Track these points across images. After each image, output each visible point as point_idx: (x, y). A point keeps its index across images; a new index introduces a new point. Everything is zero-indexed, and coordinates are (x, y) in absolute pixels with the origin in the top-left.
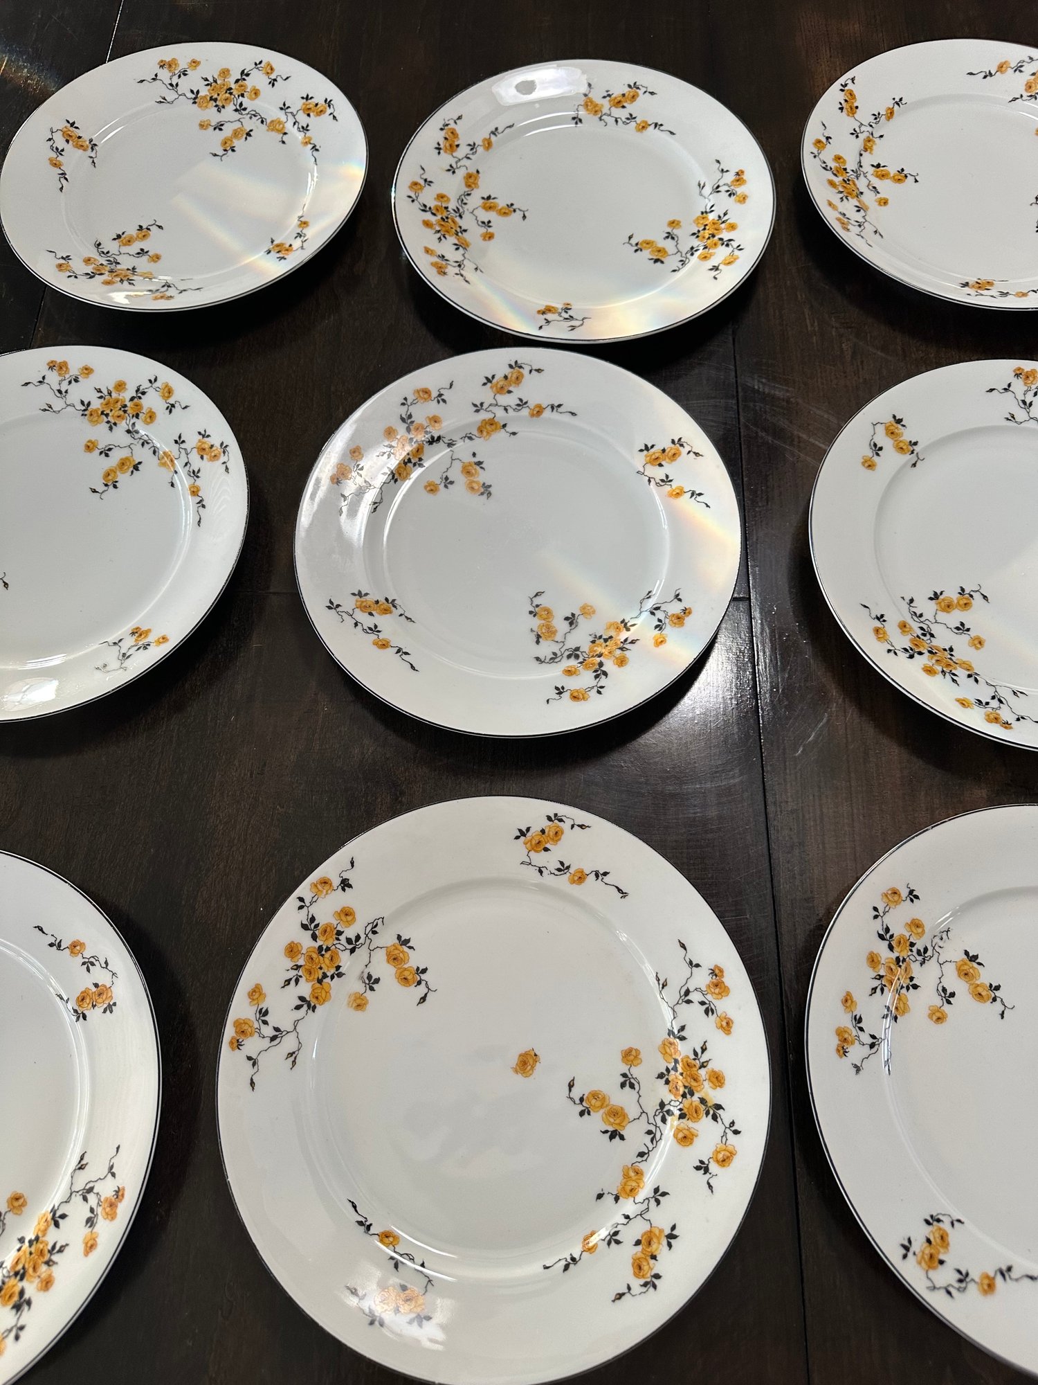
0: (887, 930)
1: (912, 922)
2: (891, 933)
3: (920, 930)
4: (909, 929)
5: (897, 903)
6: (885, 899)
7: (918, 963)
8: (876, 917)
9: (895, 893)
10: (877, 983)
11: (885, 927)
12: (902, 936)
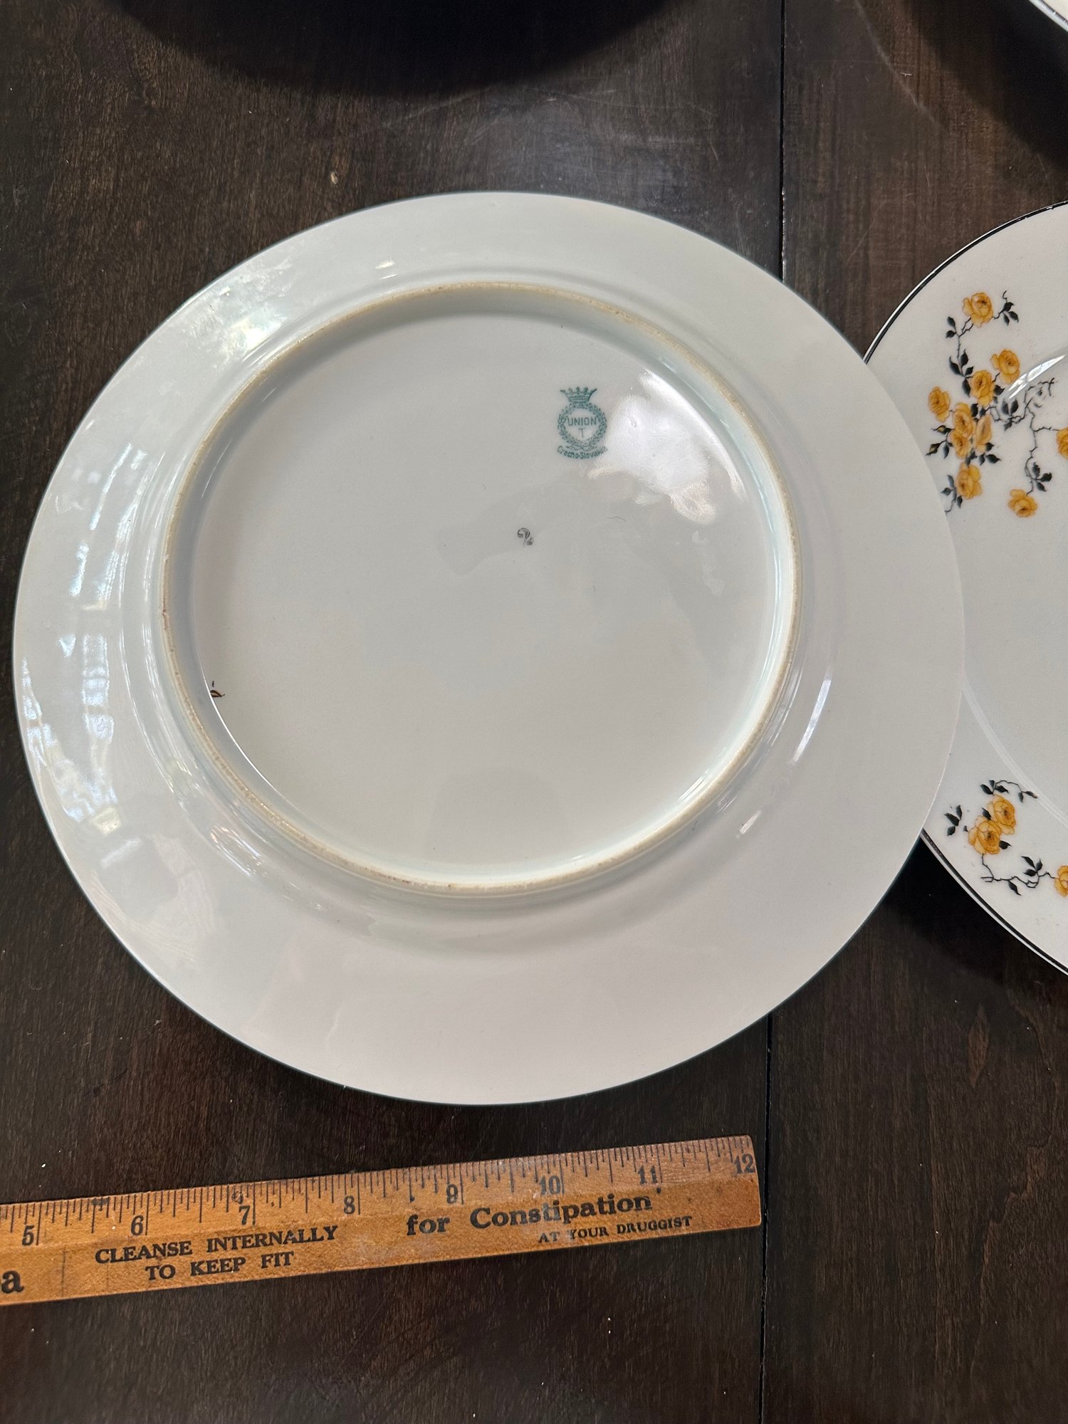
0: (965, 359)
1: (1002, 356)
2: (968, 365)
3: (1012, 370)
4: (997, 366)
5: (985, 319)
6: (967, 309)
7: (1001, 424)
8: (950, 334)
9: (984, 302)
10: (939, 438)
11: (962, 353)
12: (985, 374)
